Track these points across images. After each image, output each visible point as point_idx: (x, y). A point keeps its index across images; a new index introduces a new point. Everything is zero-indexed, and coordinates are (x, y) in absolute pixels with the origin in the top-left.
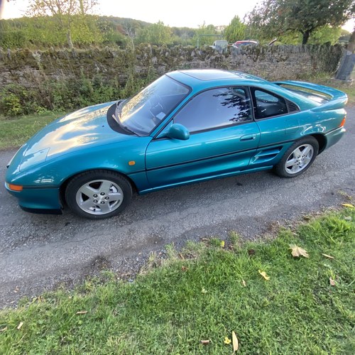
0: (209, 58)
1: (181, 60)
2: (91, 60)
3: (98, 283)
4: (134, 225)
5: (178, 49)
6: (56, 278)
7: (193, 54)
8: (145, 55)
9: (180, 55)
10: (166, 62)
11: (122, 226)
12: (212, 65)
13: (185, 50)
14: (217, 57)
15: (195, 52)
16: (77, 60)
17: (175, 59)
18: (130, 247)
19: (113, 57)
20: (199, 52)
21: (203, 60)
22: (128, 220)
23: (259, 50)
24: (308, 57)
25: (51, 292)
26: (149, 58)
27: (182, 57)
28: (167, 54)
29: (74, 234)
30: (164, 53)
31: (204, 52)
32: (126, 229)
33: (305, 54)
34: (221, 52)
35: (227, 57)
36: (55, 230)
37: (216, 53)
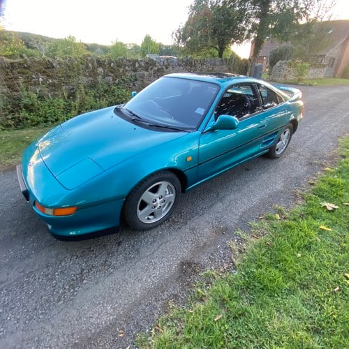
0: (151, 69)
1: (127, 71)
2: (27, 71)
3: (206, 286)
4: (191, 224)
5: (122, 60)
6: (157, 300)
7: (137, 65)
8: (90, 65)
9: (125, 65)
10: (112, 72)
11: (180, 228)
12: (156, 75)
13: (129, 61)
14: (158, 69)
15: (139, 63)
16: (9, 70)
17: (121, 70)
18: (205, 244)
19: (53, 67)
20: (142, 64)
21: (147, 70)
22: (181, 221)
23: (192, 63)
24: (227, 68)
25: (165, 316)
26: (94, 68)
27: (127, 68)
28: (112, 64)
29: (138, 250)
30: (110, 64)
31: (147, 63)
32: (186, 229)
33: (225, 66)
34: (162, 64)
35: (167, 68)
36: (110, 254)
37: (157, 64)
